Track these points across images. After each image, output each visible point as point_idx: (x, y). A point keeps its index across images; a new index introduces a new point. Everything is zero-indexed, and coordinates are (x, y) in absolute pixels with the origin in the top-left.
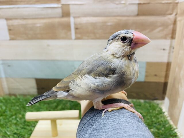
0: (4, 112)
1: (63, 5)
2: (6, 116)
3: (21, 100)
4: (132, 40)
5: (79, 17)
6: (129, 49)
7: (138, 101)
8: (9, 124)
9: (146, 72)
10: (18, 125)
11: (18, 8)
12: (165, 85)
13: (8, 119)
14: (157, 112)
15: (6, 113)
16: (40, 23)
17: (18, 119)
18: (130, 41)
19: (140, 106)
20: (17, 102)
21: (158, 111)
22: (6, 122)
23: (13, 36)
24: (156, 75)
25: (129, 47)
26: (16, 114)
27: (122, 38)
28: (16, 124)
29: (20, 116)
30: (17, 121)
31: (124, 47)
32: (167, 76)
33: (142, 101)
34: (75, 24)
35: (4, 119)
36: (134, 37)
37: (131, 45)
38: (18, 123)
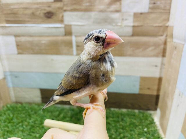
0: (12, 119)
1: (66, 25)
2: (13, 123)
3: (27, 108)
4: (104, 40)
5: (80, 36)
6: (102, 49)
7: (133, 111)
8: (16, 131)
9: (140, 85)
10: (25, 132)
11: (26, 27)
12: (158, 97)
13: (15, 126)
14: (148, 122)
15: (13, 121)
16: (44, 40)
17: (24, 126)
18: (103, 41)
19: (134, 115)
20: (23, 110)
21: (150, 121)
22: (13, 129)
23: (21, 51)
24: (149, 89)
25: (102, 47)
26: (22, 122)
27: (95, 37)
28: (23, 131)
29: (26, 123)
30: (24, 128)
31: (97, 47)
32: (159, 89)
33: (137, 111)
34: (77, 42)
35: (12, 126)
36: (107, 37)
37: (104, 45)
38: (24, 130)
